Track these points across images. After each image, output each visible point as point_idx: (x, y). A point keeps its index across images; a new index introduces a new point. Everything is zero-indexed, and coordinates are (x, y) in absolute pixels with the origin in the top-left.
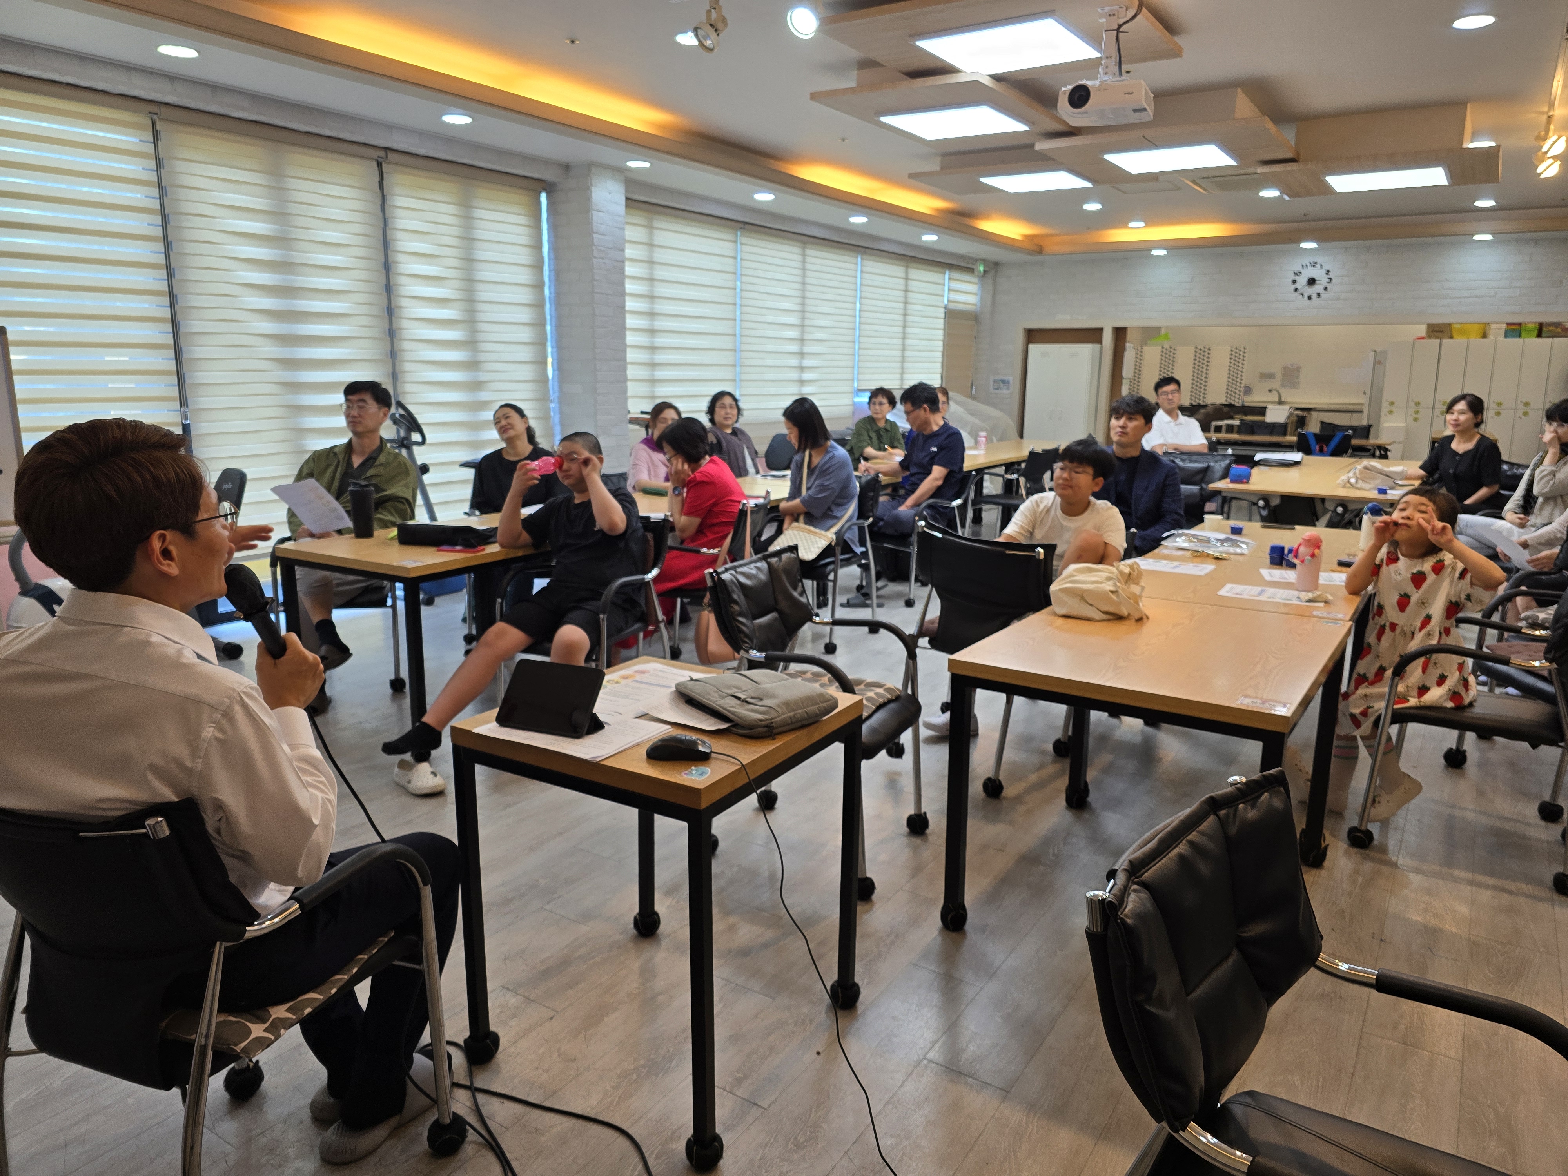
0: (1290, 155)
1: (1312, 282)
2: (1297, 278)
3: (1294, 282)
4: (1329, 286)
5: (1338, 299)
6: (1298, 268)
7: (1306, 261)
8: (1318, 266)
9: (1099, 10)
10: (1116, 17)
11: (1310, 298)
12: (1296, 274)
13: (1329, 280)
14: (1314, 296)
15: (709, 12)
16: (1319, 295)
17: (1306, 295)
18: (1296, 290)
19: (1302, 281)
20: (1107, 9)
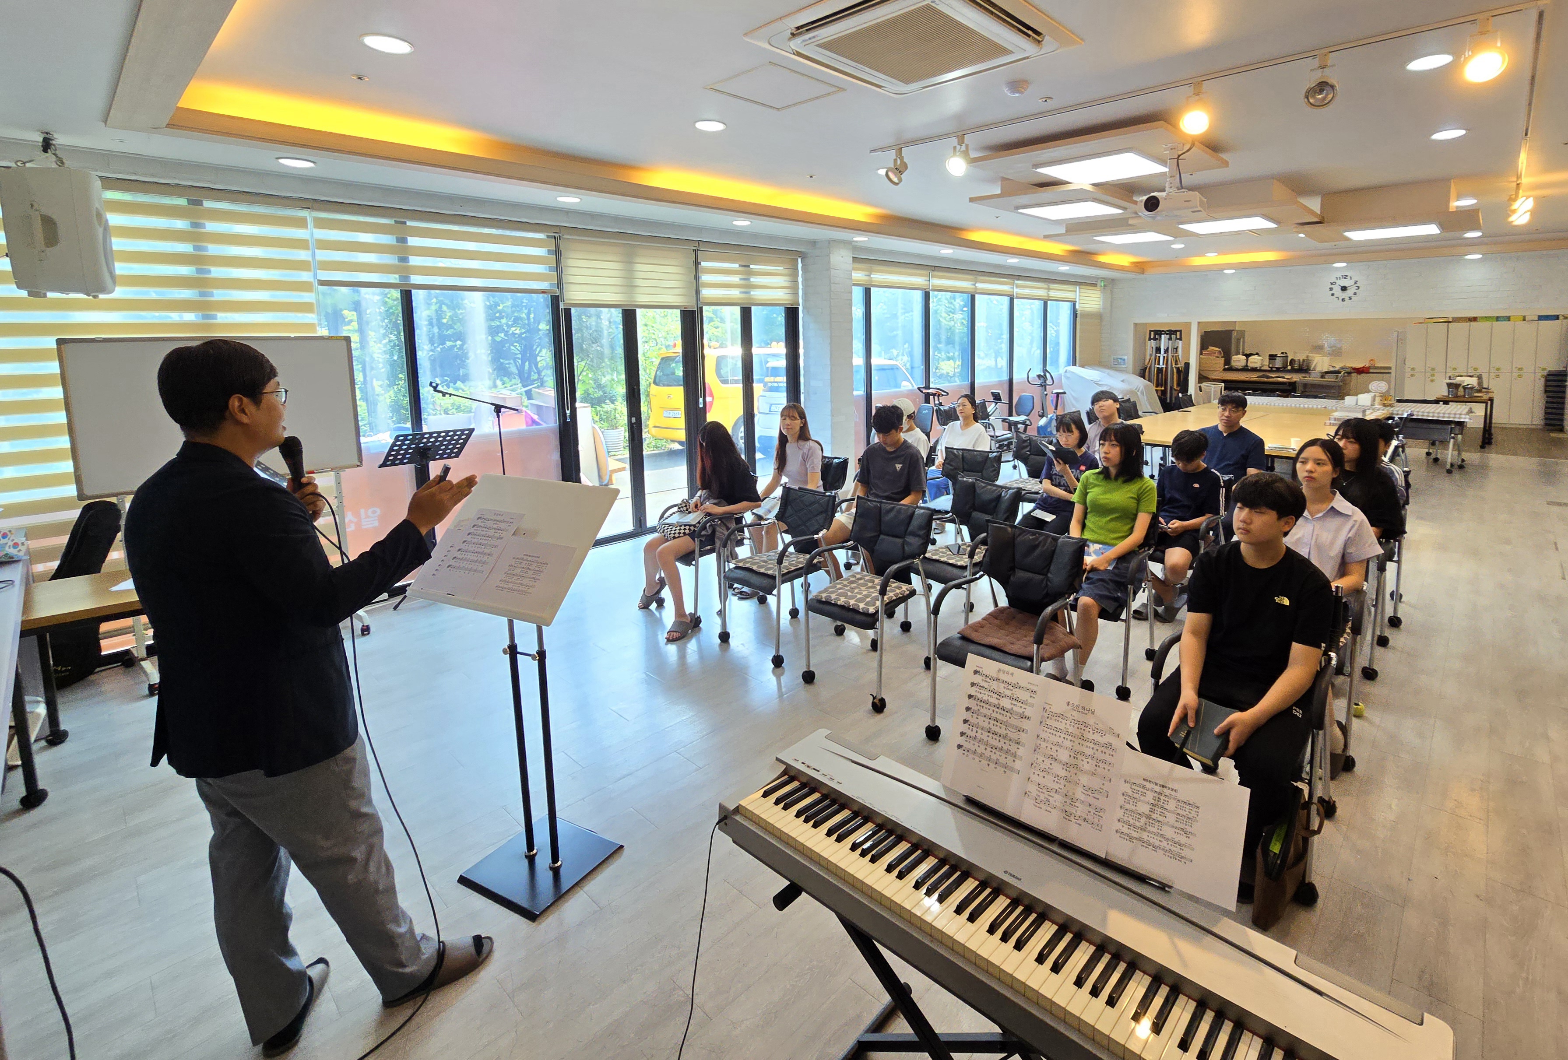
0: (1318, 220)
1: (1344, 289)
2: (1332, 286)
3: (1331, 289)
4: (1357, 292)
5: (1364, 301)
6: (1333, 280)
7: (1340, 274)
8: (1348, 277)
9: (1161, 146)
10: (1176, 150)
11: (1343, 300)
12: (1332, 283)
13: (1357, 288)
14: (1347, 299)
15: (895, 160)
16: (1350, 298)
17: (1340, 299)
18: (1333, 295)
19: (1337, 290)
20: (1169, 146)
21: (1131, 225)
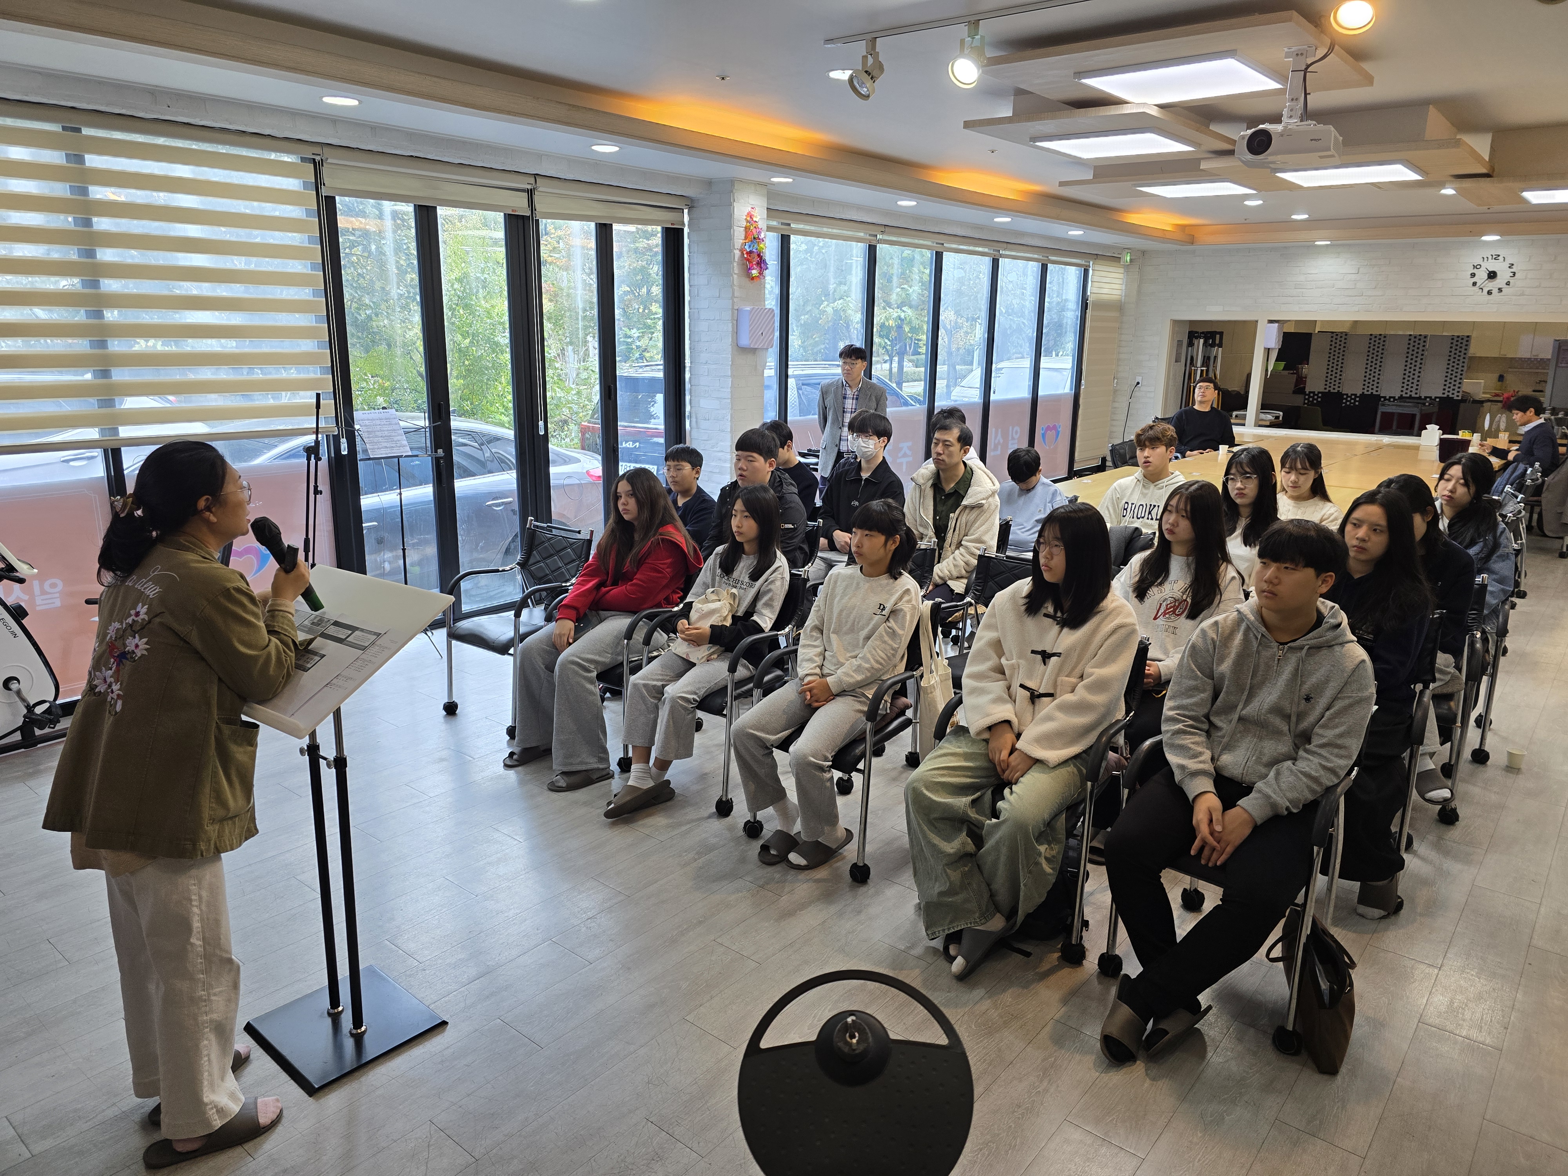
0: (1484, 171)
1: (1492, 275)
2: (1475, 271)
3: (1473, 275)
4: (1512, 281)
5: (1522, 294)
6: (1478, 261)
7: (1488, 253)
8: (1501, 258)
9: (1286, 50)
10: (1304, 56)
11: (1489, 293)
12: (1475, 267)
13: (1512, 275)
14: (1495, 291)
15: (865, 58)
16: (1500, 290)
17: (1486, 290)
18: (1474, 284)
19: (1482, 275)
20: (1294, 49)
21: (1202, 170)
